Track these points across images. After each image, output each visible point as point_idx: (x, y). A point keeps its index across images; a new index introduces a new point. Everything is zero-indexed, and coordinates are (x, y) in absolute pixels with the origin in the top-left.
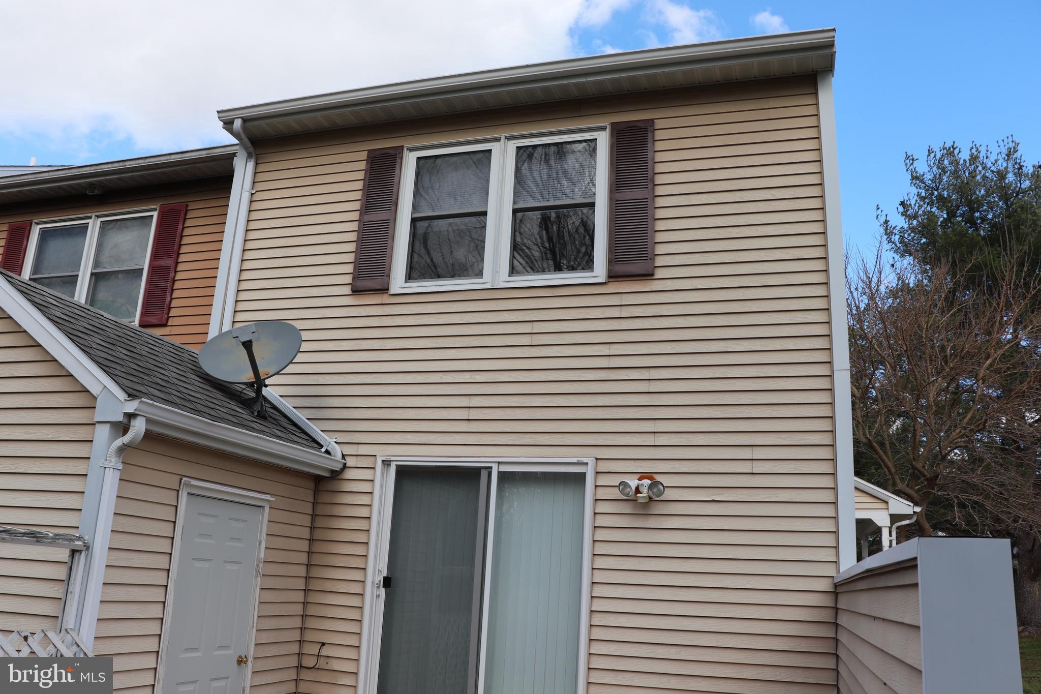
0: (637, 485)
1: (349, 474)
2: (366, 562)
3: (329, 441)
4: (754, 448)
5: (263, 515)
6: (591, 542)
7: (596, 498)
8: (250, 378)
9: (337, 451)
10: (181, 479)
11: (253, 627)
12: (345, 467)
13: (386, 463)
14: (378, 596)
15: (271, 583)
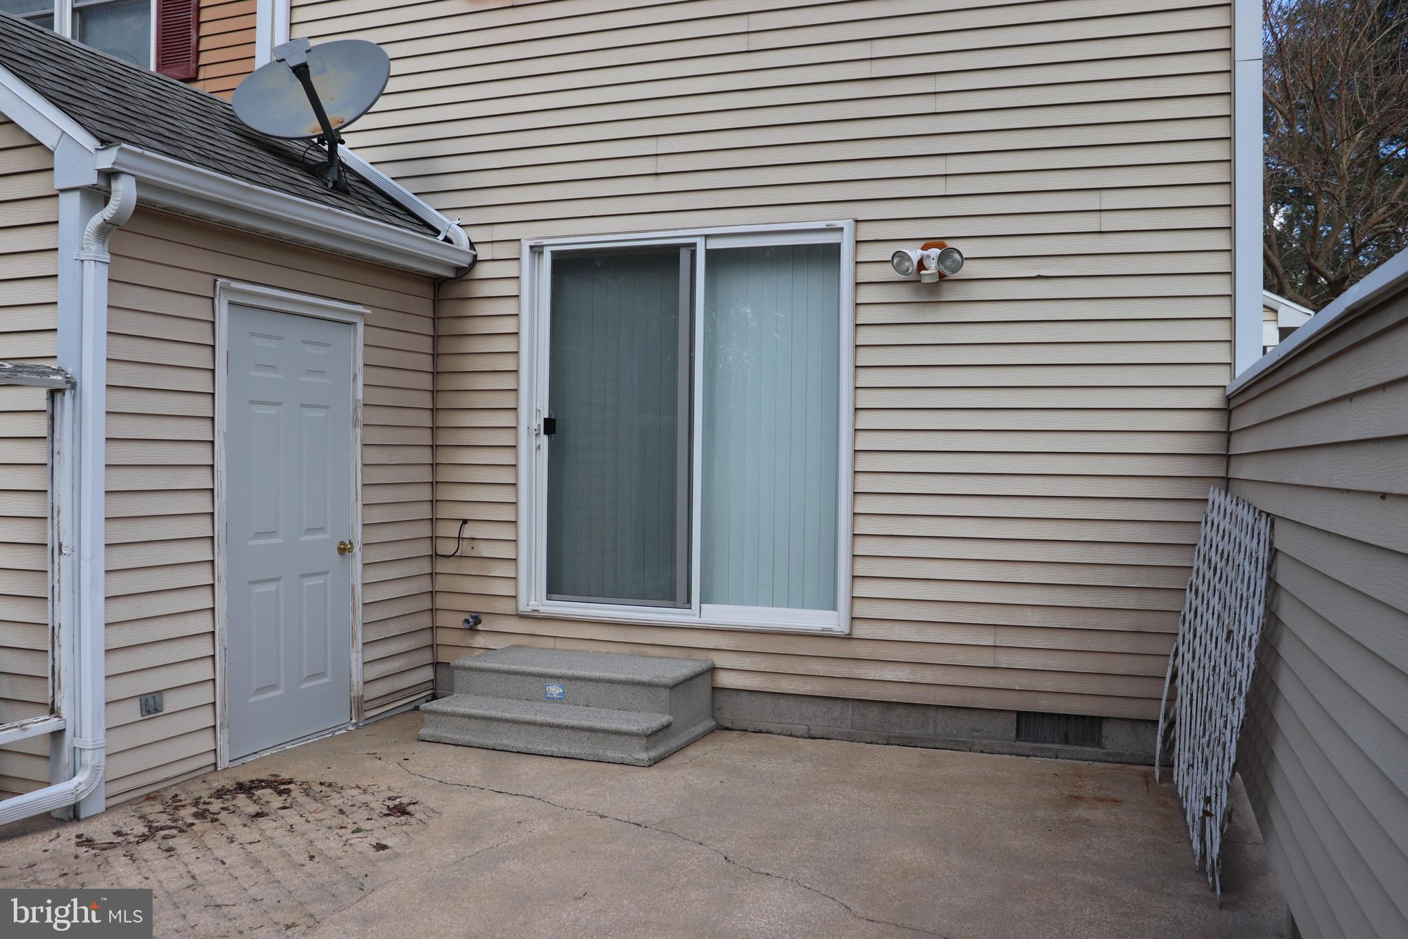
0: (920, 258)
1: (482, 271)
2: (517, 399)
3: (447, 223)
4: (1103, 193)
5: (355, 335)
6: (852, 347)
7: (857, 281)
8: (315, 130)
9: (462, 238)
10: (216, 280)
11: (357, 500)
12: (475, 260)
13: (536, 250)
14: (538, 448)
15: (377, 436)
